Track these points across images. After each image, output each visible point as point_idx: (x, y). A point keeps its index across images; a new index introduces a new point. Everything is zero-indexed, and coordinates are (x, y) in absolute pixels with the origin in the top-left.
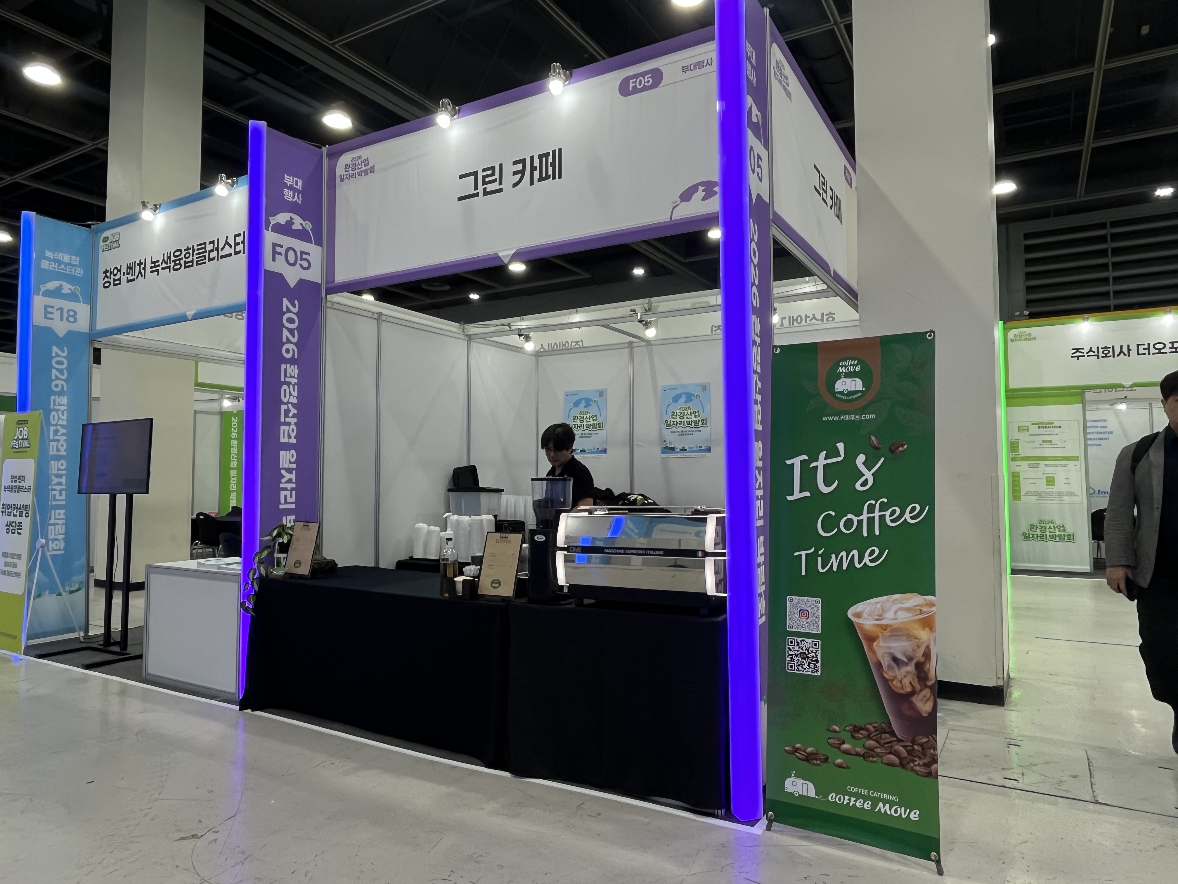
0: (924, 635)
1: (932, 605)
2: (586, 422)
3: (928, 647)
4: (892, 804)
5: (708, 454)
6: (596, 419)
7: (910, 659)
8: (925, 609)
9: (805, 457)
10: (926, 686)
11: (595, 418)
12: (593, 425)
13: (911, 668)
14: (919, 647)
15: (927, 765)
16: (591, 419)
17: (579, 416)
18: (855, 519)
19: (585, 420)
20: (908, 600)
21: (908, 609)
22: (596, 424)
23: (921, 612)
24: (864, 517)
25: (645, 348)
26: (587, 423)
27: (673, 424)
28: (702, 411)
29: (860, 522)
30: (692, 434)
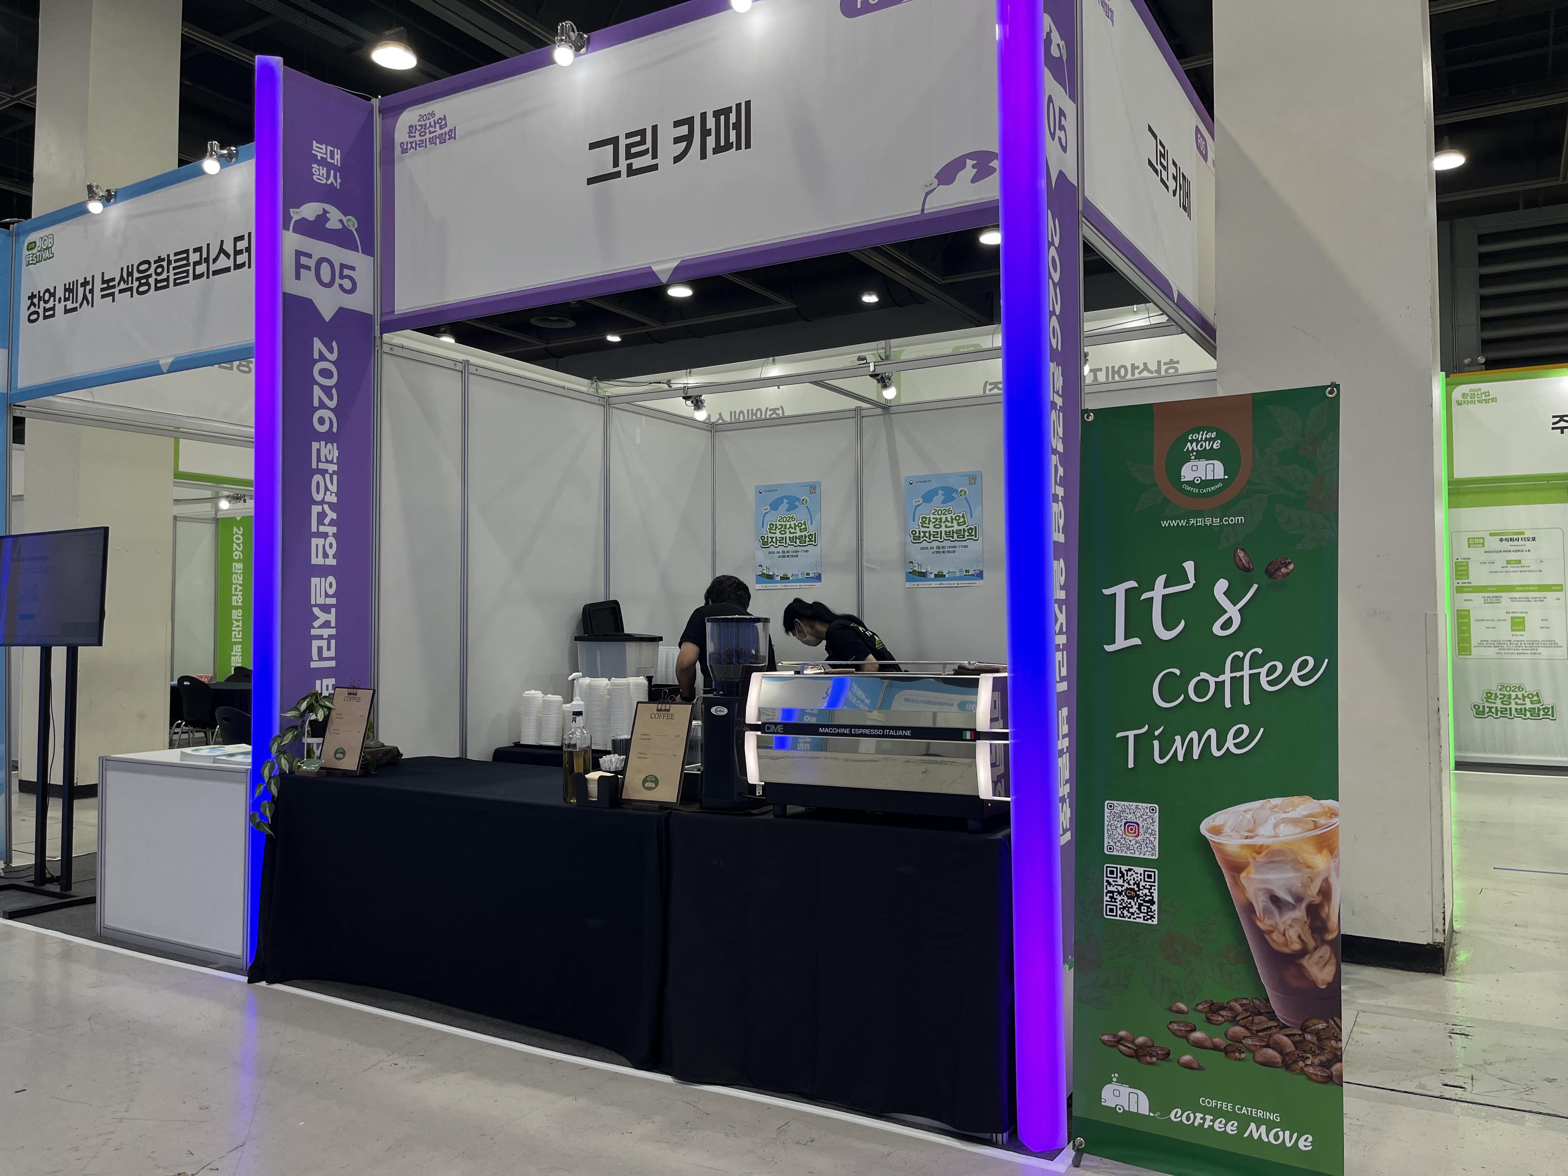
0: (1320, 861)
1: (1333, 814)
2: (790, 532)
3: (1326, 881)
4: (1270, 1125)
5: (979, 582)
6: (806, 529)
7: (1299, 899)
8: (1322, 821)
9: (1132, 584)
10: (1324, 942)
11: (803, 527)
12: (800, 537)
13: (1300, 913)
14: (1312, 880)
15: (1326, 1065)
16: (797, 528)
17: (778, 523)
18: (1212, 681)
19: (787, 531)
20: (1294, 807)
21: (1294, 822)
22: (805, 537)
23: (1316, 826)
24: (1226, 677)
25: (882, 417)
26: (791, 536)
27: (925, 536)
28: (969, 515)
29: (1220, 686)
30: (954, 552)
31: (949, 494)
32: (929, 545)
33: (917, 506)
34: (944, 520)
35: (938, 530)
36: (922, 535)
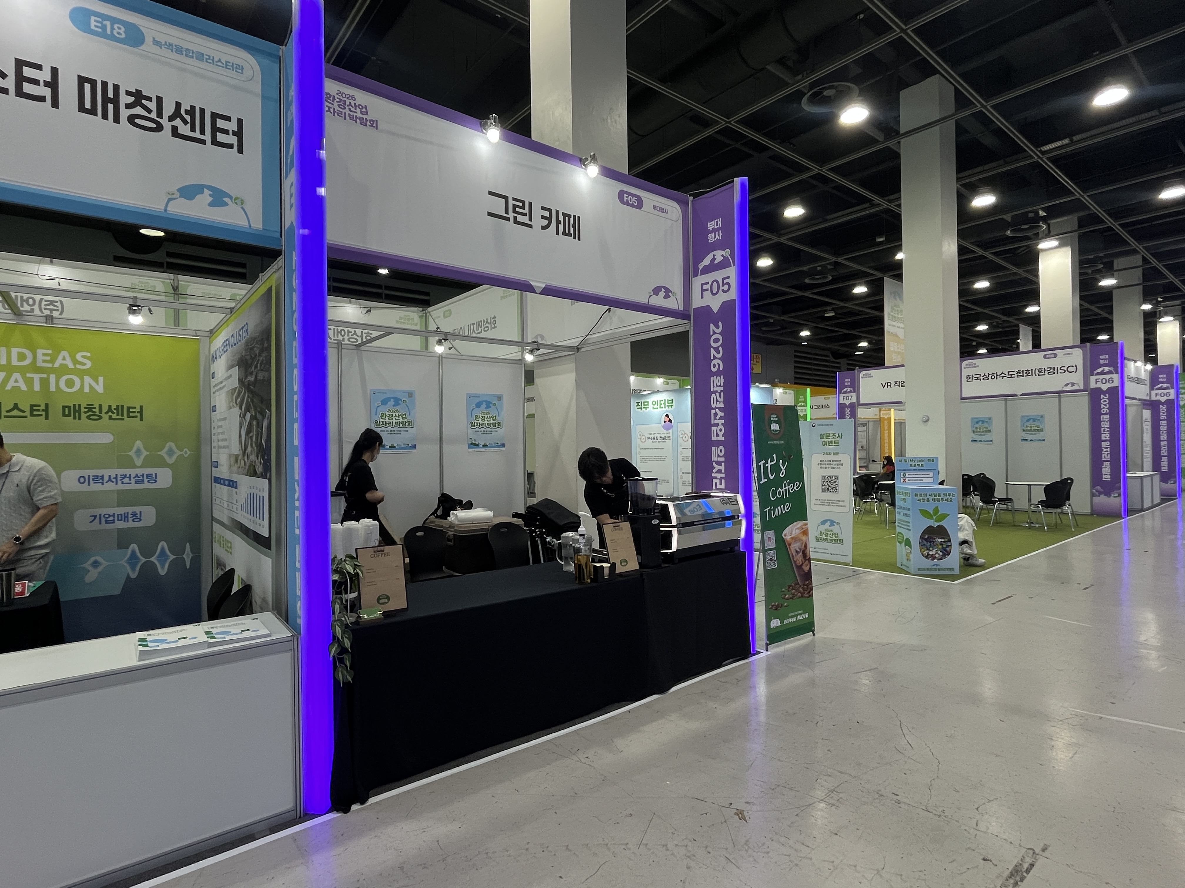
0: (804, 538)
1: (807, 524)
2: (396, 419)
3: (806, 543)
4: (801, 614)
5: (414, 451)
6: (406, 418)
7: (800, 550)
8: (804, 527)
9: (764, 461)
10: (806, 560)
11: (404, 416)
12: (402, 423)
13: (801, 554)
14: (802, 543)
15: (809, 592)
16: (401, 417)
17: (387, 413)
18: (781, 491)
19: (394, 418)
20: (798, 524)
21: (798, 528)
22: (406, 422)
23: (803, 528)
24: (783, 489)
26: (396, 421)
27: (383, 424)
28: (408, 414)
29: (783, 491)
30: (400, 434)
31: (397, 401)
32: (386, 429)
33: (378, 406)
34: (394, 415)
35: (391, 421)
36: (381, 423)
